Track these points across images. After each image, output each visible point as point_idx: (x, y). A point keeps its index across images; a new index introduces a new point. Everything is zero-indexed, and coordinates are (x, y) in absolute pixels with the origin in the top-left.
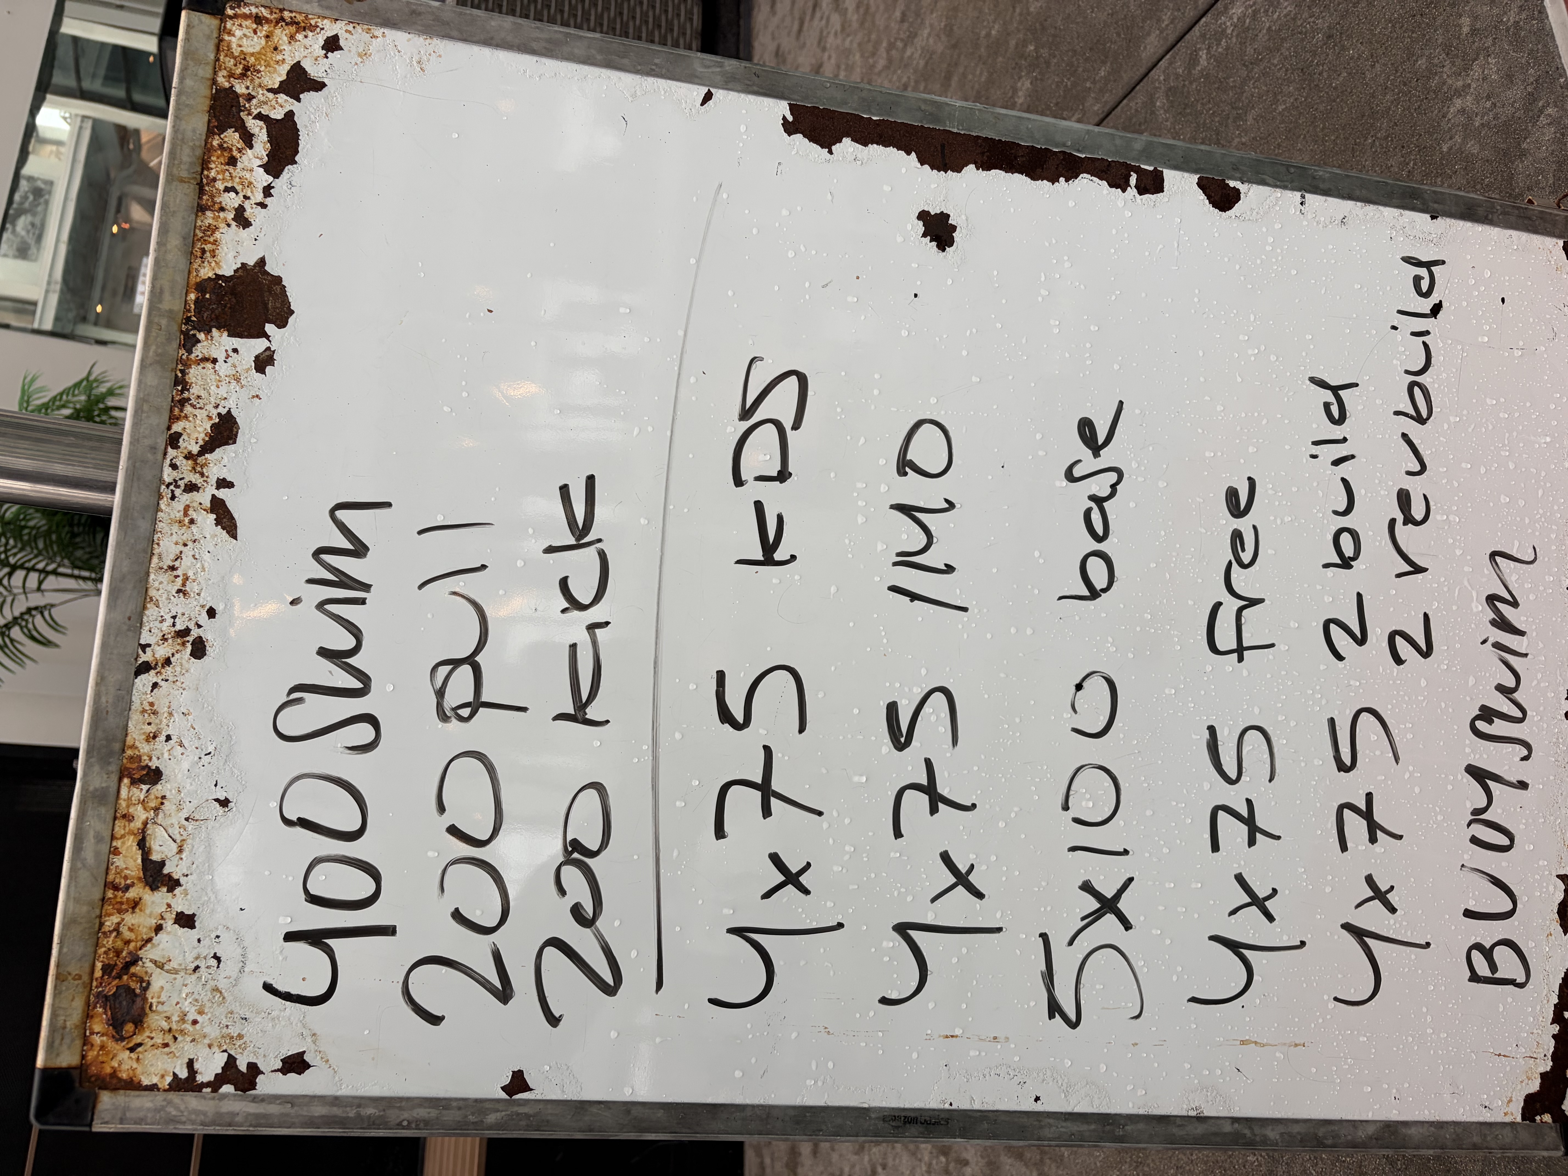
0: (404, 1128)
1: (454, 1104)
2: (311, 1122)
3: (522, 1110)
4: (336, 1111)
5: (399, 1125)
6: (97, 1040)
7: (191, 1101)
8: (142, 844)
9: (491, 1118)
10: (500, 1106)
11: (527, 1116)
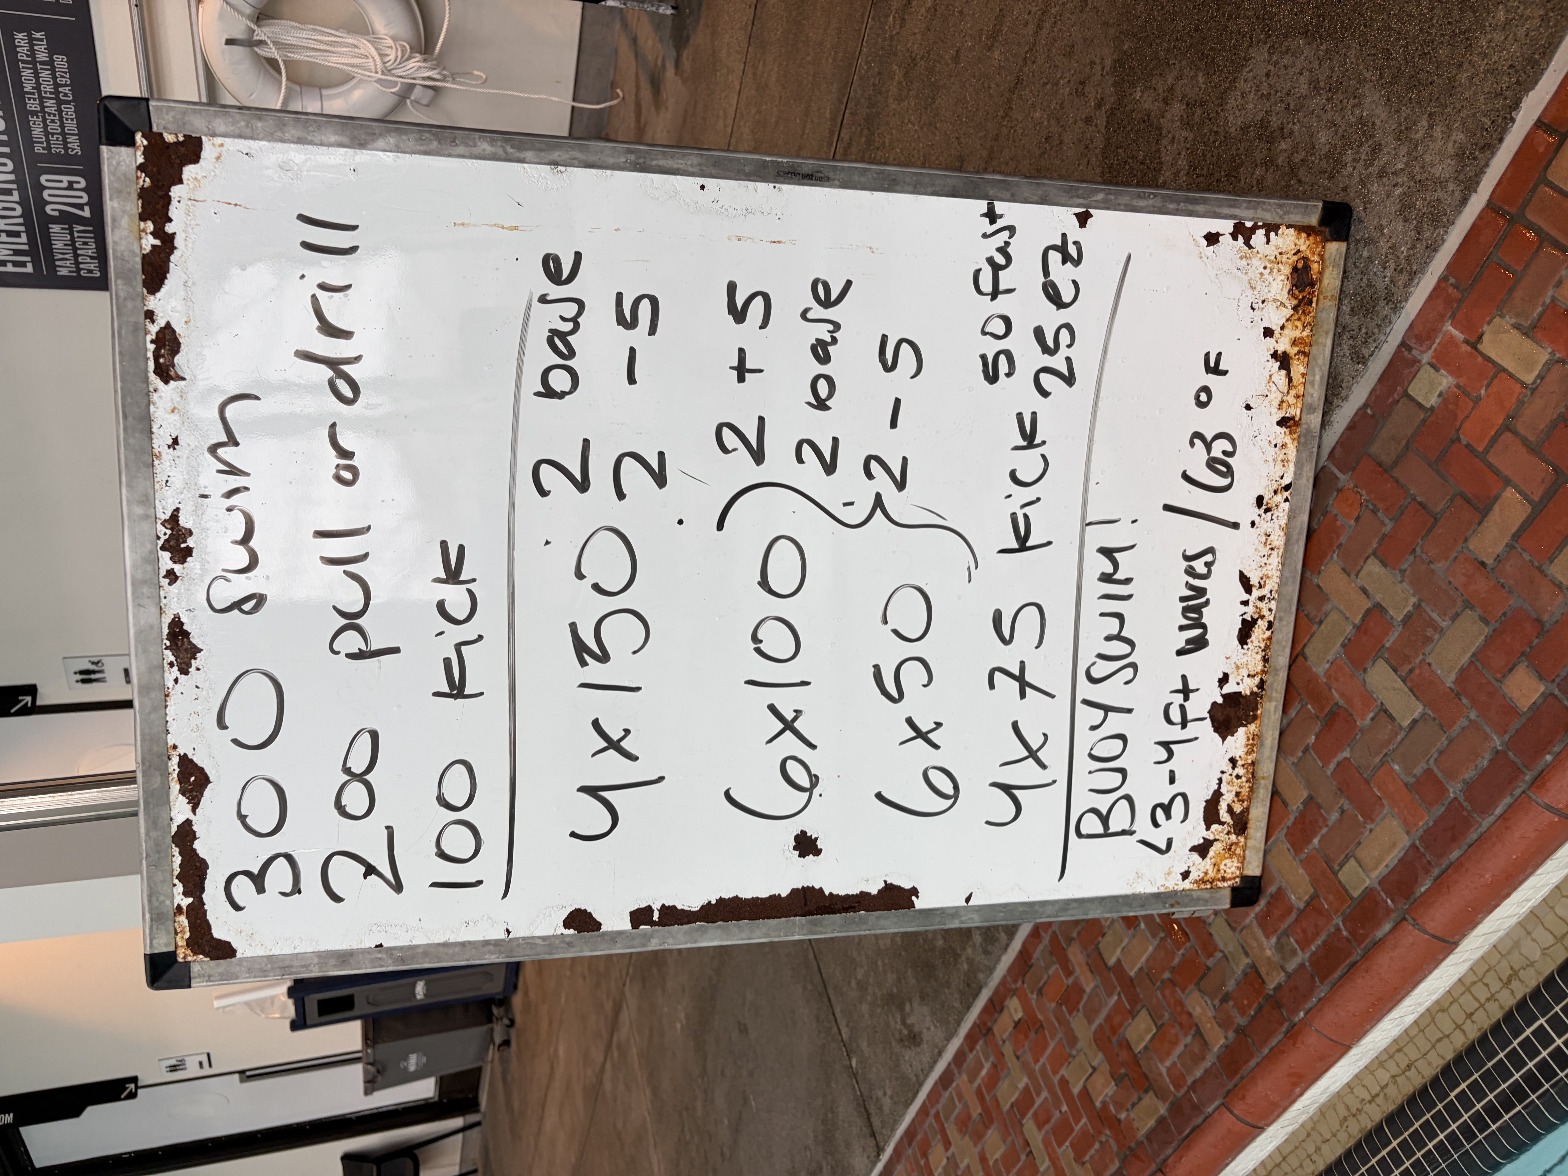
0: (1152, 193)
1: (1122, 207)
2: (1205, 201)
3: (1081, 201)
4: (1190, 207)
5: (1155, 196)
6: (1316, 258)
7: (1269, 218)
8: (1290, 380)
9: (1100, 196)
10: (1094, 204)
11: (1078, 197)
